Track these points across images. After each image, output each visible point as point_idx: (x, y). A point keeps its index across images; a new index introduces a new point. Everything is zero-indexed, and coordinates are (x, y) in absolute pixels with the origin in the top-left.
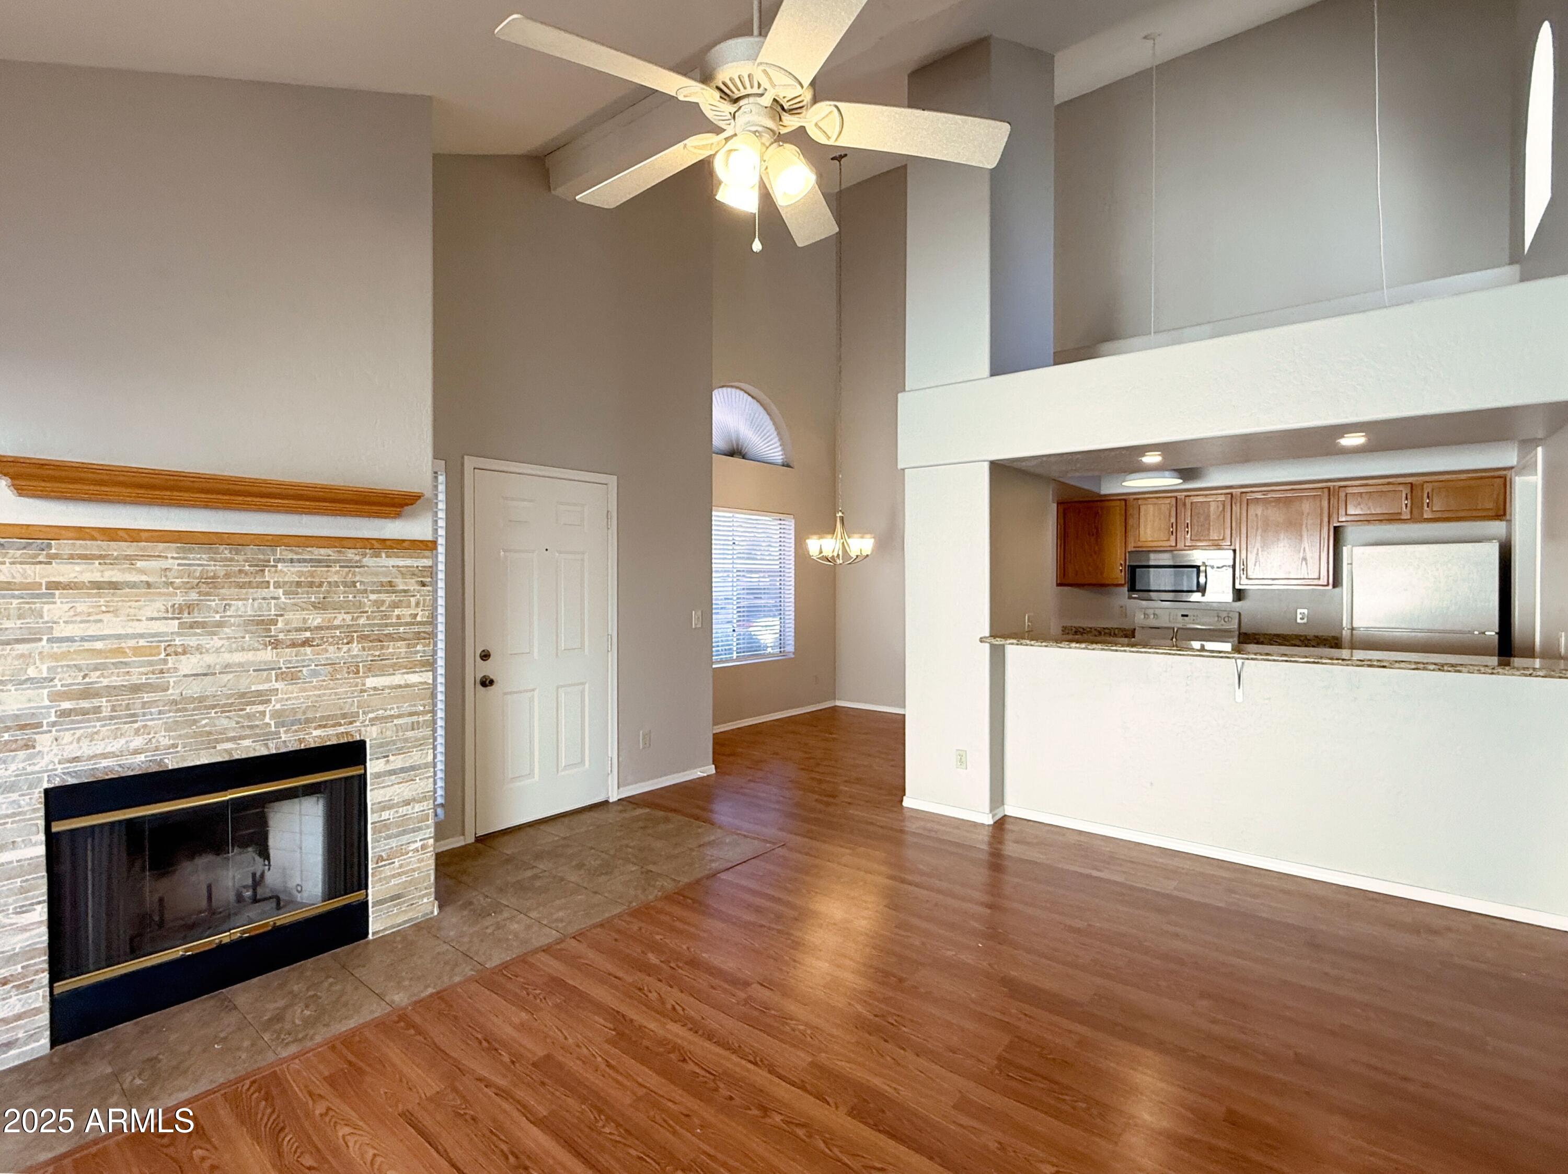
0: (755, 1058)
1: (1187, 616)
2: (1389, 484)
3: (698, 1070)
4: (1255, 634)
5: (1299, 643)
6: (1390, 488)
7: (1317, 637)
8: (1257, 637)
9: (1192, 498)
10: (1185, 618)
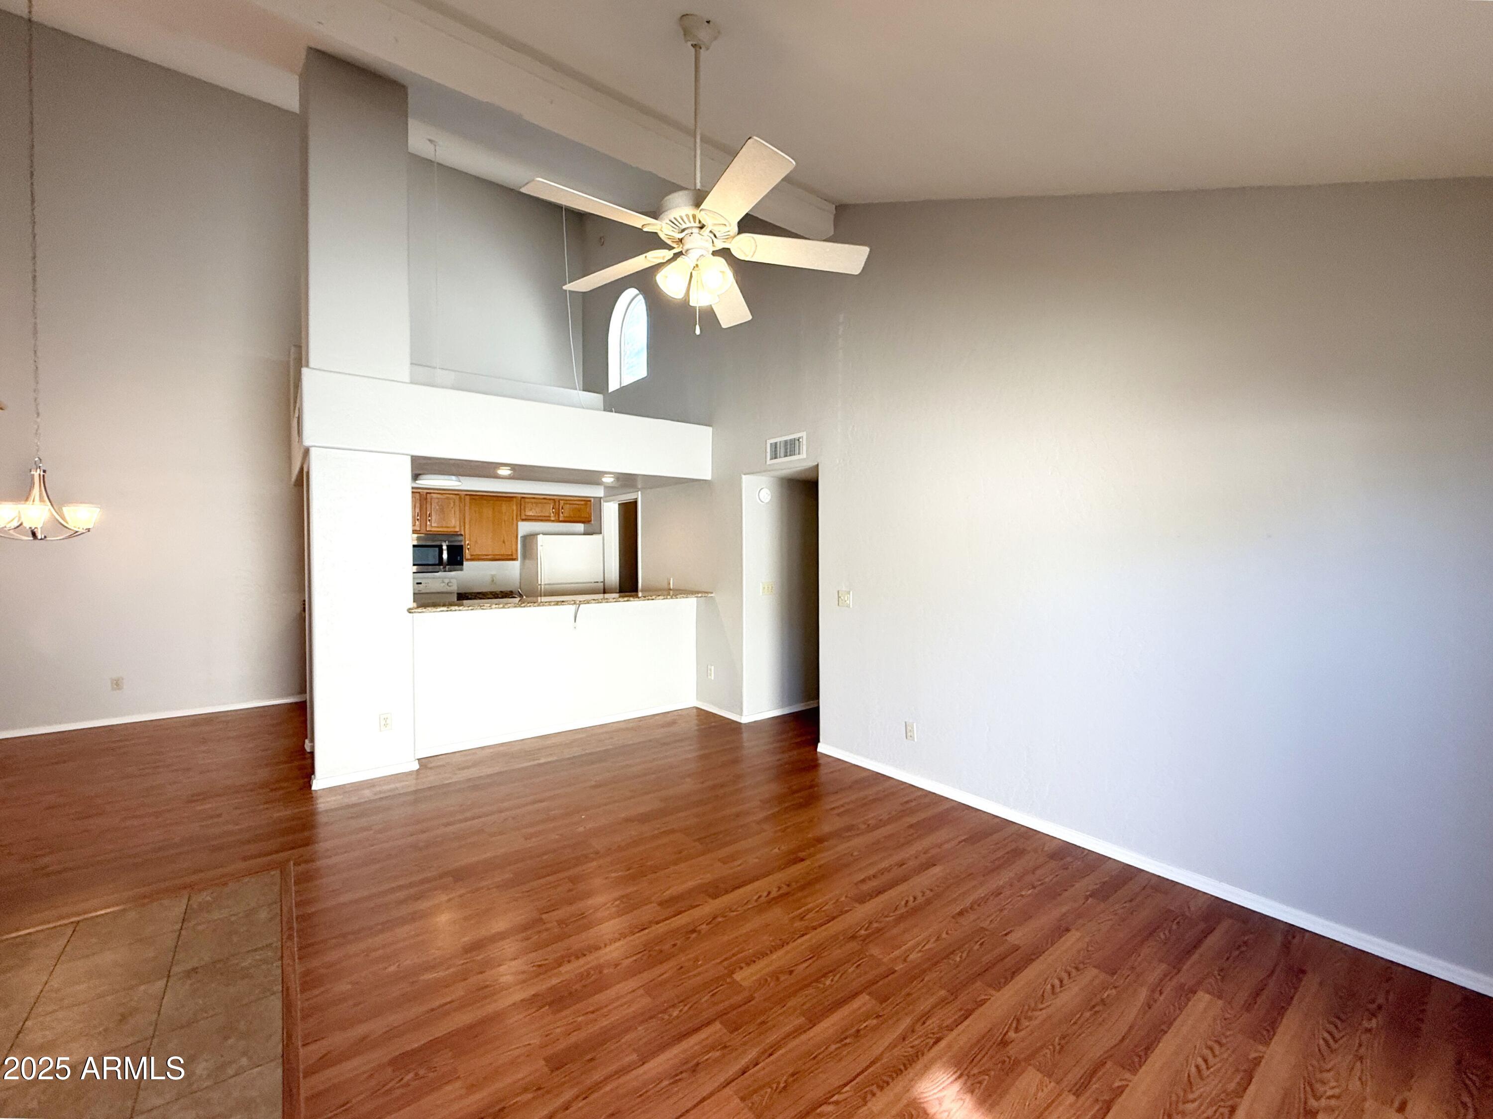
0: (638, 928)
1: (420, 583)
2: (544, 499)
3: (634, 958)
4: (466, 593)
5: (492, 596)
6: (545, 501)
7: (501, 592)
8: (467, 595)
9: (432, 495)
10: (420, 585)
